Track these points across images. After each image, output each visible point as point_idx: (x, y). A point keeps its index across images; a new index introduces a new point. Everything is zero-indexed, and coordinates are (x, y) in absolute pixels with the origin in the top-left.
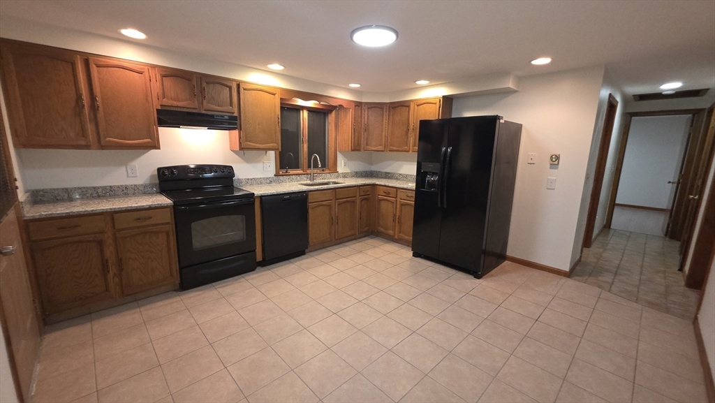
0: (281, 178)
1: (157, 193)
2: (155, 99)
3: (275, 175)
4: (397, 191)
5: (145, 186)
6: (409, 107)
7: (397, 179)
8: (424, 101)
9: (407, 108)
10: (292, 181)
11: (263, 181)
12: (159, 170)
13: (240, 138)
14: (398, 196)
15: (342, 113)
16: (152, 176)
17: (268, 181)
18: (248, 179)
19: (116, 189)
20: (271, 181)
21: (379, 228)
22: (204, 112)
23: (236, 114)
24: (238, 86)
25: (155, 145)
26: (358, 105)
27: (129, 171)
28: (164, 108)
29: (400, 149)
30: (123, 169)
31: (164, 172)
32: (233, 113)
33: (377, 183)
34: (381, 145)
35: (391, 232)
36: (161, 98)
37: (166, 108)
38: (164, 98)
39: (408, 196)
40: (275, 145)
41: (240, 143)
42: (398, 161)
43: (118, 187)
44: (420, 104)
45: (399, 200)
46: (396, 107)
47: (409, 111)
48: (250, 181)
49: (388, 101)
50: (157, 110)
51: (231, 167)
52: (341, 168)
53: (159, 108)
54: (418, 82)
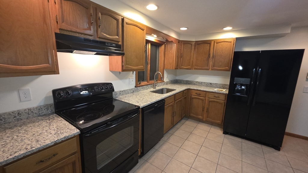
0: (139, 88)
1: (52, 113)
2: (53, 22)
3: (135, 87)
4: (206, 93)
5: (40, 108)
6: (210, 44)
7: (194, 84)
8: (222, 41)
9: (209, 45)
10: (144, 90)
11: (129, 92)
12: (54, 92)
13: (122, 62)
14: (207, 96)
15: (169, 46)
16: (47, 98)
17: (132, 92)
18: (121, 91)
19: (6, 117)
20: (133, 91)
21: (191, 114)
22: (98, 39)
23: (120, 43)
24: (123, 20)
25: (54, 70)
26: (179, 42)
27: (22, 95)
28: (63, 32)
29: (203, 68)
30: (15, 95)
31: (59, 94)
32: (118, 42)
33: (191, 88)
34: (190, 66)
35: (200, 117)
36: (60, 21)
37: (66, 33)
38: (63, 22)
39: (215, 97)
40: (142, 66)
41: (123, 66)
42: (195, 74)
43: (9, 114)
44: (218, 42)
45: (207, 98)
46: (199, 44)
47: (210, 46)
48: (122, 92)
49: (194, 40)
50: (56, 34)
51: (111, 84)
52: (166, 79)
53: (58, 31)
54: (224, 29)
